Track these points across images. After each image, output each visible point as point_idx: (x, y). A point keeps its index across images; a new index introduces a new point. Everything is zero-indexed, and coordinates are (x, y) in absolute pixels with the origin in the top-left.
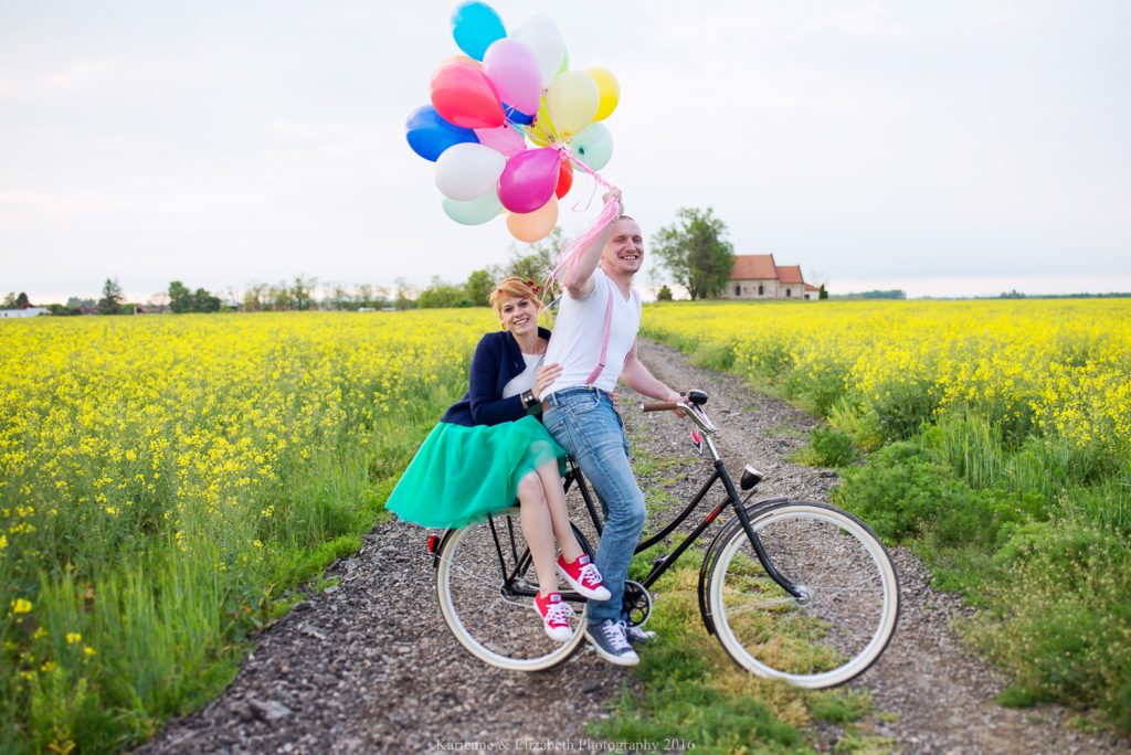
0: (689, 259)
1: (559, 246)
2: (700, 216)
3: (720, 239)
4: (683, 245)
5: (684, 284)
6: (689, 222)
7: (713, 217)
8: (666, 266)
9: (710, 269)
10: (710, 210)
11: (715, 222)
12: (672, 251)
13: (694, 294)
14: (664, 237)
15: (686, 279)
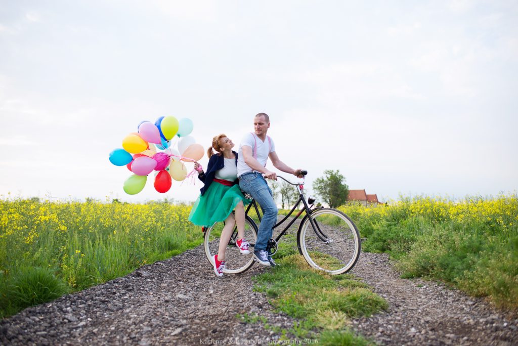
0: (329, 191)
1: (275, 186)
2: (334, 173)
3: (343, 183)
4: (327, 185)
5: (327, 202)
6: (329, 176)
7: (339, 174)
8: (319, 194)
9: (338, 196)
10: (338, 171)
11: (340, 176)
12: (322, 188)
13: (331, 206)
14: (319, 182)
15: (328, 200)
